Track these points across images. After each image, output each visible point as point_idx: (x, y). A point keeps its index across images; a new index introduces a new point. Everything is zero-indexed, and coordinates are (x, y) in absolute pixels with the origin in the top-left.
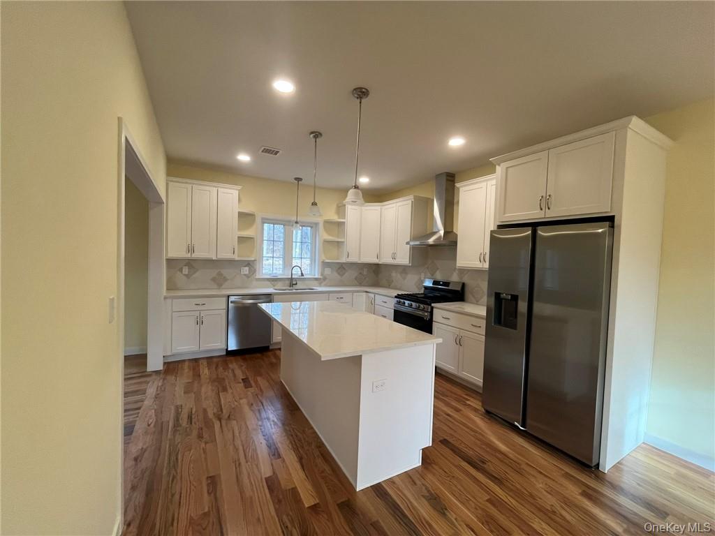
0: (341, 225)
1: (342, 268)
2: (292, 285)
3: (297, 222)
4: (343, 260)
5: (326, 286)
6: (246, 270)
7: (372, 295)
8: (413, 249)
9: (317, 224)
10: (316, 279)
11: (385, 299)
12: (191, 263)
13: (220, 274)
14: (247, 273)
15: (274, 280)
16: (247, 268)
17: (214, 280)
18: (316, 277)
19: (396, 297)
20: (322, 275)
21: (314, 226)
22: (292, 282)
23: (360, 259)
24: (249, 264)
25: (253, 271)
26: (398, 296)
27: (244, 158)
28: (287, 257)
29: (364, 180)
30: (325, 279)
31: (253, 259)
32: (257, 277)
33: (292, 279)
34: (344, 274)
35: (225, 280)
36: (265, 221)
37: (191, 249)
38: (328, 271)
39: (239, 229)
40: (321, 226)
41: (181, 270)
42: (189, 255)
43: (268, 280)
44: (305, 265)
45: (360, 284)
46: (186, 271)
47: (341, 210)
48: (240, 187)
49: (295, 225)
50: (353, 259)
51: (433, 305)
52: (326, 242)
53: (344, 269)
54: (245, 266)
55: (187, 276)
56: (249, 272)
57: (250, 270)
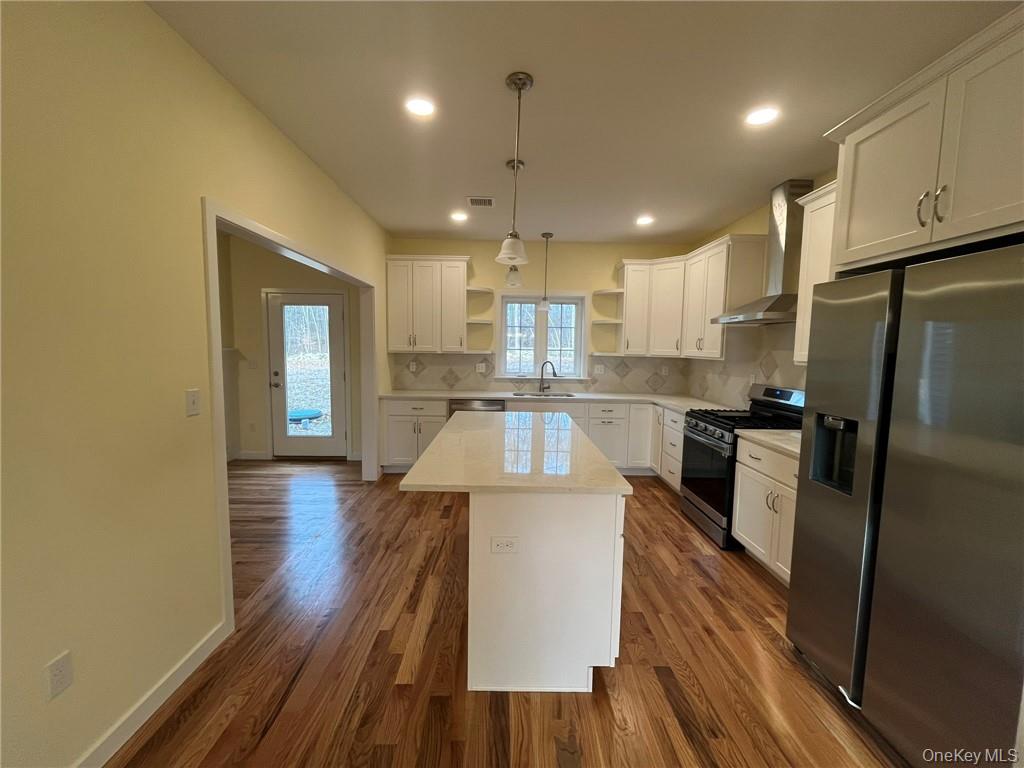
0: (619, 297)
1: (623, 365)
2: (542, 389)
3: (545, 299)
4: (622, 352)
5: (597, 391)
6: (481, 368)
7: (661, 409)
8: (729, 330)
9: (582, 299)
10: (580, 381)
11: (676, 416)
12: (420, 359)
13: (451, 372)
14: (483, 371)
15: (521, 381)
16: (483, 365)
17: (444, 379)
18: (582, 378)
19: (688, 414)
20: (590, 375)
21: (579, 302)
22: (543, 385)
23: (648, 350)
24: (487, 359)
25: (491, 368)
26: (691, 414)
27: (459, 217)
28: (541, 345)
29: (645, 221)
30: (594, 381)
31: (489, 352)
32: (496, 377)
33: (542, 380)
34: (627, 373)
35: (457, 379)
36: (507, 299)
37: (413, 341)
38: (599, 370)
39: (469, 313)
40: (588, 302)
41: (408, 367)
42: (410, 349)
43: (511, 380)
44: (566, 361)
45: (655, 392)
46: (413, 367)
47: (619, 275)
48: (467, 258)
49: (542, 302)
50: (636, 350)
51: (737, 431)
52: (596, 325)
53: (627, 366)
54: (482, 362)
55: (416, 374)
56: (487, 370)
57: (487, 366)
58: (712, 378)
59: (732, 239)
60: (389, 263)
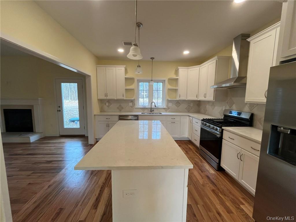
0: (177, 80)
1: (178, 103)
2: (151, 111)
3: (152, 80)
4: (178, 99)
5: (169, 112)
6: (131, 104)
7: (191, 118)
9: (164, 81)
10: (164, 109)
11: (197, 121)
12: (109, 101)
13: (120, 106)
14: (131, 105)
15: (144, 109)
16: (131, 103)
17: (118, 108)
18: (164, 107)
19: (202, 120)
20: (167, 106)
21: (163, 82)
22: (151, 110)
23: (187, 97)
24: (132, 101)
25: (134, 104)
27: (121, 50)
28: (150, 96)
29: (186, 53)
30: (169, 108)
31: (133, 99)
32: (136, 107)
33: (151, 108)
34: (179, 106)
35: (122, 108)
36: (139, 81)
37: (106, 95)
38: (170, 105)
39: (126, 85)
40: (166, 82)
41: (105, 104)
43: (141, 108)
44: (159, 102)
45: (189, 112)
46: (107, 104)
47: (177, 72)
48: (125, 66)
49: (151, 82)
50: (183, 98)
51: (223, 128)
52: (169, 90)
53: (180, 103)
54: (131, 102)
55: (108, 106)
56: (132, 105)
57: (132, 104)
58: (209, 107)
59: (218, 58)
60: (97, 68)
